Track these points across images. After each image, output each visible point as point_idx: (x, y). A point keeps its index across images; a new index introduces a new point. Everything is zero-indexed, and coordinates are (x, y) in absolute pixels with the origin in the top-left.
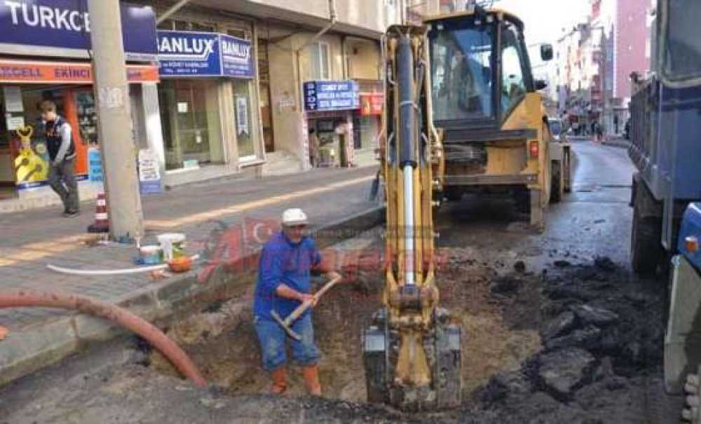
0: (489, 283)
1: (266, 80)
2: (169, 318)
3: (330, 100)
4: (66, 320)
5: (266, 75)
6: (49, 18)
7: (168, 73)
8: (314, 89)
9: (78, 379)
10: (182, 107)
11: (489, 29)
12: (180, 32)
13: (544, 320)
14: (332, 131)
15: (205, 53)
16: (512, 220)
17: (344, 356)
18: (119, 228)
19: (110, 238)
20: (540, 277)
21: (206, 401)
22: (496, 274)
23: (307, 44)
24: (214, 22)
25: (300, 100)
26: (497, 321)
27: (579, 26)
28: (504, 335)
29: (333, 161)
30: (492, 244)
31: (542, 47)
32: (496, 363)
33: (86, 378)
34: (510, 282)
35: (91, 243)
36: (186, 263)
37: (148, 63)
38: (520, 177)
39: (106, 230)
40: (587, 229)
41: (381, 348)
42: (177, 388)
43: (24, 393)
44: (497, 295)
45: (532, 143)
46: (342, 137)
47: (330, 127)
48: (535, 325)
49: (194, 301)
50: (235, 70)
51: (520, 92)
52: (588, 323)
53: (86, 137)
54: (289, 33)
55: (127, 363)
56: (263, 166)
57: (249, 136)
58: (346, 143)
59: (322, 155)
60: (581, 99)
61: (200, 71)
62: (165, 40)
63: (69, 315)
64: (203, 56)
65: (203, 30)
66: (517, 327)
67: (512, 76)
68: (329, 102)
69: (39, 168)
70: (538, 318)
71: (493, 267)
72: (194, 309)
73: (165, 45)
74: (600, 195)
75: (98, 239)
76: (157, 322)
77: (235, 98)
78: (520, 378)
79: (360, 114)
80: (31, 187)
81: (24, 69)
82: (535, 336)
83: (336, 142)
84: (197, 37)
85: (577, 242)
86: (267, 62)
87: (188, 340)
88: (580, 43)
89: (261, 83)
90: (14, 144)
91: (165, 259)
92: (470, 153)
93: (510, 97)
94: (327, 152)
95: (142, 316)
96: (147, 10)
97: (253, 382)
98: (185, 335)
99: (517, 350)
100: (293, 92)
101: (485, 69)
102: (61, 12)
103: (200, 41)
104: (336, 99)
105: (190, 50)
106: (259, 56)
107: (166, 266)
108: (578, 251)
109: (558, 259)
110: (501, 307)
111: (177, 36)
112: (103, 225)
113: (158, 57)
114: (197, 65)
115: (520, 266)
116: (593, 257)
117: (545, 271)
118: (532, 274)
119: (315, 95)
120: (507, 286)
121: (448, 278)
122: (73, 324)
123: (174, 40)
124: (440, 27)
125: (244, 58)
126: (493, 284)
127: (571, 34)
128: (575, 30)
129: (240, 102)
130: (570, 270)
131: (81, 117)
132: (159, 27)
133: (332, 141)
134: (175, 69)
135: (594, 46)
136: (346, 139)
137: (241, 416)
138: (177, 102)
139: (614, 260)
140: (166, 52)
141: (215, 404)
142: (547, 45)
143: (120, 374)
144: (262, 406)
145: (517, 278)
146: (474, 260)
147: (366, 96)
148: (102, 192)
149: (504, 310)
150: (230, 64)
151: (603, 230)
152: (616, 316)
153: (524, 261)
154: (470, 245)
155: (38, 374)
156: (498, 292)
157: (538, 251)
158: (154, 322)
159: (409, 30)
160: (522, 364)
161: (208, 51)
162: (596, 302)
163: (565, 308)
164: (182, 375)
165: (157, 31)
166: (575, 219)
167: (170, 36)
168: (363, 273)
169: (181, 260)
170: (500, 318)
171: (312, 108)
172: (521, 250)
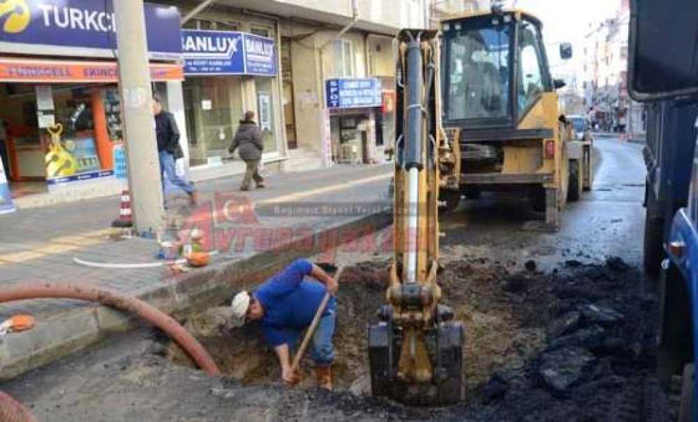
0: (499, 281)
1: (289, 78)
2: (187, 311)
3: (352, 98)
4: (88, 311)
5: (289, 73)
6: (79, 20)
7: (192, 72)
8: (337, 87)
9: (99, 366)
10: (206, 105)
11: (507, 28)
12: (204, 31)
13: (551, 319)
14: (355, 128)
15: (229, 51)
16: (528, 218)
17: (355, 350)
18: (142, 223)
19: (133, 233)
20: (550, 275)
21: (217, 390)
22: (506, 273)
23: (329, 42)
24: (237, 21)
25: (323, 97)
26: (506, 319)
27: (607, 21)
28: (511, 333)
29: (355, 158)
30: (506, 243)
31: (561, 47)
32: (500, 360)
33: (106, 366)
34: (520, 281)
35: (116, 238)
36: (203, 258)
37: (173, 62)
38: (536, 176)
39: (129, 225)
40: (603, 229)
41: (385, 343)
42: (191, 377)
43: (49, 379)
44: (507, 293)
45: (548, 142)
46: (364, 134)
47: (353, 124)
48: (542, 324)
49: (211, 295)
50: (258, 68)
51: (538, 92)
52: (592, 323)
53: (113, 133)
54: (312, 32)
55: (145, 353)
56: (285, 162)
57: (271, 133)
58: (368, 140)
59: (344, 152)
60: (608, 96)
61: (224, 69)
62: (190, 39)
63: (91, 307)
64: (227, 54)
65: (227, 29)
66: (525, 325)
67: (529, 76)
68: (350, 99)
69: (67, 164)
70: (546, 316)
71: (505, 265)
72: (211, 303)
73: (189, 43)
74: (620, 194)
75: (122, 234)
76: (176, 315)
77: (258, 95)
78: (521, 375)
79: (382, 111)
80: (60, 182)
81: (54, 69)
82: (540, 333)
83: (358, 140)
84: (222, 36)
85: (591, 241)
86: (290, 61)
87: (205, 332)
88: (608, 38)
89: (284, 81)
90: (45, 140)
91: (185, 254)
92: (487, 152)
93: (527, 97)
94: (350, 149)
95: (162, 309)
96: (172, 11)
97: (267, 374)
98: (202, 328)
99: (522, 349)
100: (316, 90)
101: (502, 68)
102: (90, 14)
103: (224, 40)
104: (358, 96)
105: (214, 49)
106: (282, 54)
107: (184, 261)
108: (591, 251)
109: (570, 258)
110: (511, 305)
111: (201, 35)
112: (126, 220)
113: (183, 56)
114: (220, 63)
115: (531, 265)
116: (606, 257)
117: (556, 271)
118: (542, 273)
119: (337, 93)
120: (517, 285)
121: (459, 277)
122: (95, 314)
123: (198, 39)
124: (458, 27)
125: (268, 56)
126: (504, 283)
127: (598, 30)
128: (602, 25)
129: (263, 100)
130: (581, 270)
131: (108, 114)
132: (184, 26)
133: (354, 138)
134: (199, 67)
135: (623, 42)
136: (368, 136)
137: (249, 405)
138: (201, 100)
139: (626, 261)
140: (191, 51)
141: (226, 393)
142: (567, 44)
143: (139, 363)
144: (269, 396)
145: (528, 277)
146: (487, 259)
147: (388, 94)
148: (126, 189)
149: (514, 308)
150: (253, 62)
151: (618, 229)
152: (621, 316)
153: (536, 261)
154: (484, 243)
155: (63, 361)
156: (507, 291)
157: (551, 251)
158: (172, 315)
159: (420, 34)
160: (525, 362)
161: (232, 50)
162: (604, 301)
163: (573, 307)
164: (198, 366)
165: (183, 30)
166: (592, 218)
167: (194, 36)
168: (376, 270)
169: (200, 255)
170: (509, 316)
171: (335, 105)
172: (534, 248)
